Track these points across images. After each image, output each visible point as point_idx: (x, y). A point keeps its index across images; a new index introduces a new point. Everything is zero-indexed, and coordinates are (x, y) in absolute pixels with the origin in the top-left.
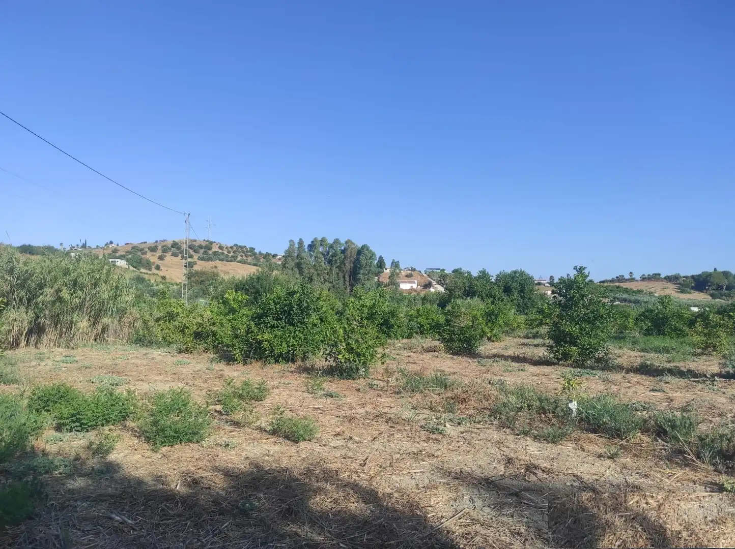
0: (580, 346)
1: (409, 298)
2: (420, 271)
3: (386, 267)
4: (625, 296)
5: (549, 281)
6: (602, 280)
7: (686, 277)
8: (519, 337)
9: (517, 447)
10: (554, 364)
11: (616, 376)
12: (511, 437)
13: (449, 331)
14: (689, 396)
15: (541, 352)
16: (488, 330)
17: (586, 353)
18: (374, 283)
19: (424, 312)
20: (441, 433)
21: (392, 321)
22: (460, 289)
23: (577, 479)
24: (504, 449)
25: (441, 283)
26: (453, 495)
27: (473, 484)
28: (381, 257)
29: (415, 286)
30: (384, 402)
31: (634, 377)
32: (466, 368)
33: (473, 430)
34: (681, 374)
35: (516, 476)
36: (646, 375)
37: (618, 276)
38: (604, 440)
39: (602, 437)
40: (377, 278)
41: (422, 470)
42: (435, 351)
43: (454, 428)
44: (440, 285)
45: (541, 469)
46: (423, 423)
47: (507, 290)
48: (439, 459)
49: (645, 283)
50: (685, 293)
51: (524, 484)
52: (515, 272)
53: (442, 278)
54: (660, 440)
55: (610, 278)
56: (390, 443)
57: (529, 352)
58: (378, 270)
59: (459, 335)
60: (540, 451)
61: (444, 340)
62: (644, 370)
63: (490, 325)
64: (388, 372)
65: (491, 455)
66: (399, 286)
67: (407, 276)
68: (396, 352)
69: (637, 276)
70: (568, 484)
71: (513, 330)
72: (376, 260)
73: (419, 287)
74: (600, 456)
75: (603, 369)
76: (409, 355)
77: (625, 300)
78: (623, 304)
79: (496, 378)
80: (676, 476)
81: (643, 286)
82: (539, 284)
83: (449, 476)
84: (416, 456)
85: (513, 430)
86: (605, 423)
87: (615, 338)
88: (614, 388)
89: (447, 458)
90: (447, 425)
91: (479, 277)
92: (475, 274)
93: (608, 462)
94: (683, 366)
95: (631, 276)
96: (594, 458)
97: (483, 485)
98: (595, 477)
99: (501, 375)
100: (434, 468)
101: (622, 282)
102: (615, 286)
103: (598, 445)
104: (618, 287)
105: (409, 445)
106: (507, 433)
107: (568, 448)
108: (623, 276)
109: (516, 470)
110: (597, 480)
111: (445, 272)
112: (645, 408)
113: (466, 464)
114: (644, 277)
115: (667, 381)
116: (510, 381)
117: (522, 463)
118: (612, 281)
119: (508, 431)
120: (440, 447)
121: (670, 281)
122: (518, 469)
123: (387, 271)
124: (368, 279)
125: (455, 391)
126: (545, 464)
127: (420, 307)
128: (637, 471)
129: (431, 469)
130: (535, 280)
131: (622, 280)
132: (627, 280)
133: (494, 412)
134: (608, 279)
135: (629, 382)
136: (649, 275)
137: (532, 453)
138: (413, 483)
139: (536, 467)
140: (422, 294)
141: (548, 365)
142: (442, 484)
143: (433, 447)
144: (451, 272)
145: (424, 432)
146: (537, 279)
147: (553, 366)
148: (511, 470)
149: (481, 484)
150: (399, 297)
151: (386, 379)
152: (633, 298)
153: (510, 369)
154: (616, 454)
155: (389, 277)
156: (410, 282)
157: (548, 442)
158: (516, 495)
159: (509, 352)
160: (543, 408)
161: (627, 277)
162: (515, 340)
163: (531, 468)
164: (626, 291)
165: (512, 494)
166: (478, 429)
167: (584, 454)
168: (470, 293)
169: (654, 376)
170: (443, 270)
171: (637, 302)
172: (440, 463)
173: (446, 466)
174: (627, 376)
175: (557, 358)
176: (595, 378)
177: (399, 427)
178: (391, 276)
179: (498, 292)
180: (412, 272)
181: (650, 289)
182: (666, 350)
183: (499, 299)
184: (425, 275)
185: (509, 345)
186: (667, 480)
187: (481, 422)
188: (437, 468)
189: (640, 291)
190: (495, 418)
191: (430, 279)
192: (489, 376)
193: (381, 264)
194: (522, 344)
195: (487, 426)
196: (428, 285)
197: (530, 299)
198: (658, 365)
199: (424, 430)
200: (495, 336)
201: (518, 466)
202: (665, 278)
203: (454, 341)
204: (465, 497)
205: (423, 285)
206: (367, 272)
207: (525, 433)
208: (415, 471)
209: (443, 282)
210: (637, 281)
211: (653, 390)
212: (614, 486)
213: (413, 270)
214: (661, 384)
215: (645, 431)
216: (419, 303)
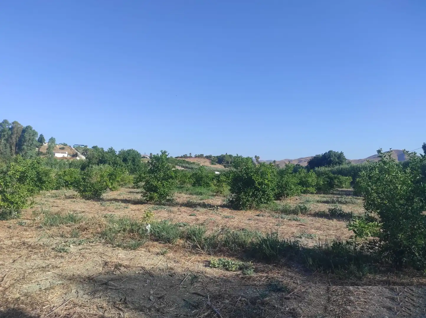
0: (159, 193)
1: (60, 163)
2: (70, 146)
3: (45, 142)
4: (187, 165)
5: (149, 156)
6: (177, 156)
7: (214, 157)
8: (129, 188)
9: (113, 254)
10: (145, 203)
11: (175, 209)
12: (110, 249)
13: (84, 185)
14: (206, 217)
15: (139, 197)
16: (110, 184)
17: (162, 196)
18: (35, 152)
19: (69, 173)
20: (66, 252)
21: (44, 179)
22: (96, 158)
23: (143, 269)
24: (104, 257)
25: (84, 154)
26: (65, 291)
27: (80, 281)
28: (41, 135)
29: (66, 155)
30: (29, 234)
31: (183, 209)
32: (92, 208)
33: (88, 247)
34: (204, 206)
35: (108, 273)
36: (189, 207)
37: (184, 155)
38: (161, 245)
39: (160, 243)
40: (38, 149)
41: (47, 278)
42: (73, 198)
43: (75, 247)
44: (83, 155)
45: (124, 266)
46: (54, 246)
47: (125, 160)
48: (61, 268)
49: (197, 159)
50: (214, 165)
51: (112, 276)
52: (130, 150)
53: (85, 151)
54: (188, 242)
55: (180, 156)
56: (27, 262)
57: (133, 197)
58: (38, 144)
59: (90, 188)
60: (125, 255)
61: (80, 191)
62: (189, 205)
63: (111, 181)
64: (35, 214)
65: (96, 262)
66: (54, 155)
67: (60, 149)
68: (45, 199)
69: (193, 155)
70: (137, 272)
71: (125, 184)
72: (37, 137)
73: (69, 156)
74: (158, 254)
75: (169, 205)
76: (55, 201)
77: (187, 167)
78: (185, 169)
79: (110, 213)
80: (192, 260)
81: (196, 160)
82: (144, 157)
83: (65, 279)
84: (43, 269)
85: (112, 245)
86: (163, 235)
87: (179, 188)
88: (172, 215)
89: (66, 267)
90: (71, 246)
91: (109, 152)
92: (106, 150)
93: (161, 257)
94: (206, 202)
95: (190, 155)
96: (154, 255)
97: (86, 281)
98: (152, 266)
99: (114, 211)
100: (56, 275)
101: (186, 158)
102: (182, 160)
103: (158, 247)
104: (184, 161)
105: (41, 262)
106: (109, 247)
107: (142, 251)
108: (187, 155)
109: (109, 269)
110: (153, 268)
111: (88, 147)
112: (185, 225)
113: (78, 270)
114: (196, 156)
115: (198, 210)
116: (117, 215)
117: (113, 264)
118: (181, 157)
119: (109, 245)
120: (63, 260)
121: (207, 158)
122: (110, 268)
123: (46, 145)
124: (30, 150)
125: (81, 224)
126: (126, 263)
127: (67, 169)
128: (174, 260)
129: (53, 276)
130: (141, 155)
131: (186, 157)
132: (188, 157)
133: (103, 235)
134: (179, 156)
135: (180, 212)
136: (198, 155)
137: (121, 257)
138: (38, 287)
139: (121, 265)
140: (70, 161)
141: (141, 204)
142: (59, 285)
143: (57, 262)
144: (91, 148)
145: (54, 252)
146: (142, 154)
147: (144, 205)
148: (107, 269)
149: (85, 281)
150: (53, 162)
151: (33, 218)
152: (190, 166)
153: (119, 207)
154: (165, 252)
155: (47, 149)
156: (62, 153)
157: (131, 250)
158: (106, 284)
159: (121, 197)
160: (133, 230)
161: (188, 155)
162: (127, 190)
163: (117, 266)
164: (188, 162)
165: (103, 284)
166: (91, 246)
167: (150, 254)
168: (102, 161)
169: (193, 208)
170: (86, 146)
171: (192, 168)
172: (61, 271)
173: (64, 273)
174: (180, 208)
175: (147, 200)
176: (164, 210)
177: (36, 251)
178: (49, 148)
179: (120, 161)
180: (64, 146)
181: (198, 162)
182: (201, 194)
183: (120, 166)
184: (73, 149)
185: (123, 193)
186: (187, 263)
187: (94, 242)
188: (58, 275)
189: (194, 163)
190: (103, 238)
191: (76, 151)
192: (105, 213)
193: (41, 140)
194: (129, 192)
195: (97, 244)
196: (76, 155)
197: (138, 165)
198: (195, 202)
199: (54, 251)
200: (114, 188)
201: (111, 266)
202: (205, 157)
203: (87, 191)
204: (72, 291)
205: (71, 154)
206: (29, 145)
207: (119, 246)
208: (41, 279)
209: (85, 153)
210: (193, 158)
211: (190, 215)
212: (160, 270)
213: (66, 145)
214: (195, 212)
215: (182, 237)
216: (67, 167)
